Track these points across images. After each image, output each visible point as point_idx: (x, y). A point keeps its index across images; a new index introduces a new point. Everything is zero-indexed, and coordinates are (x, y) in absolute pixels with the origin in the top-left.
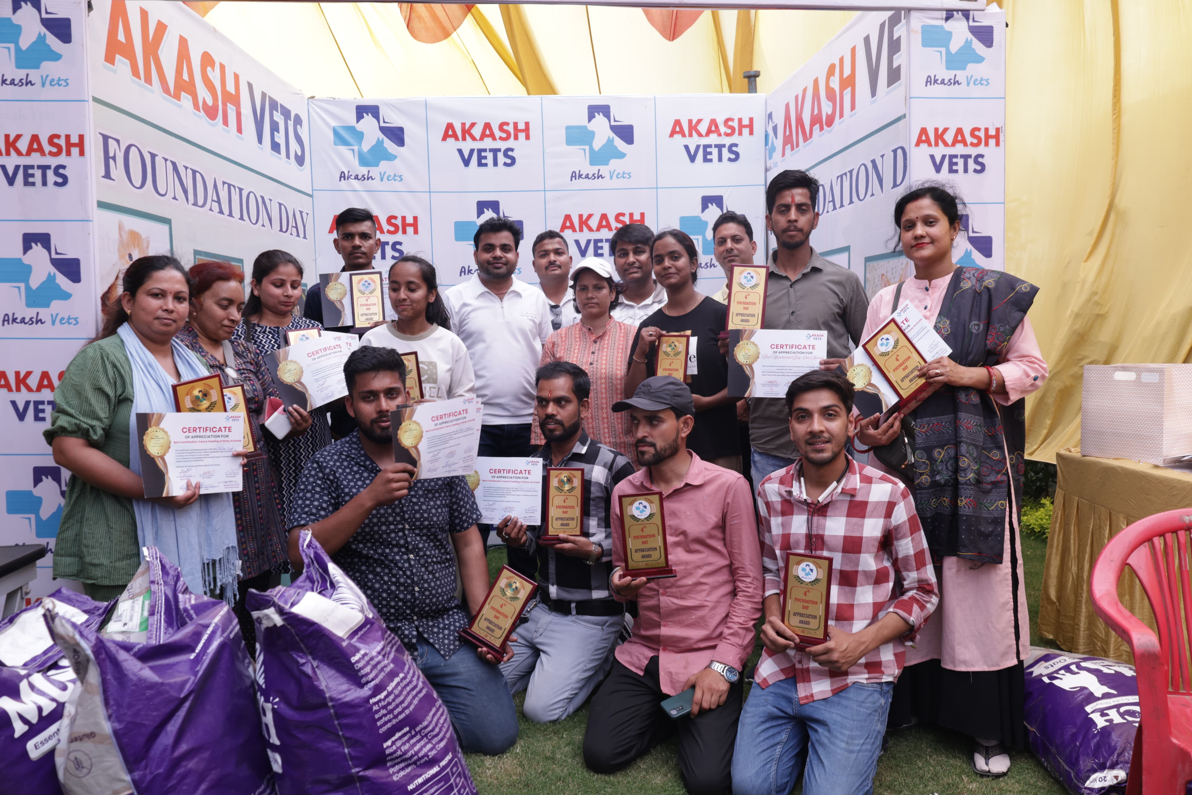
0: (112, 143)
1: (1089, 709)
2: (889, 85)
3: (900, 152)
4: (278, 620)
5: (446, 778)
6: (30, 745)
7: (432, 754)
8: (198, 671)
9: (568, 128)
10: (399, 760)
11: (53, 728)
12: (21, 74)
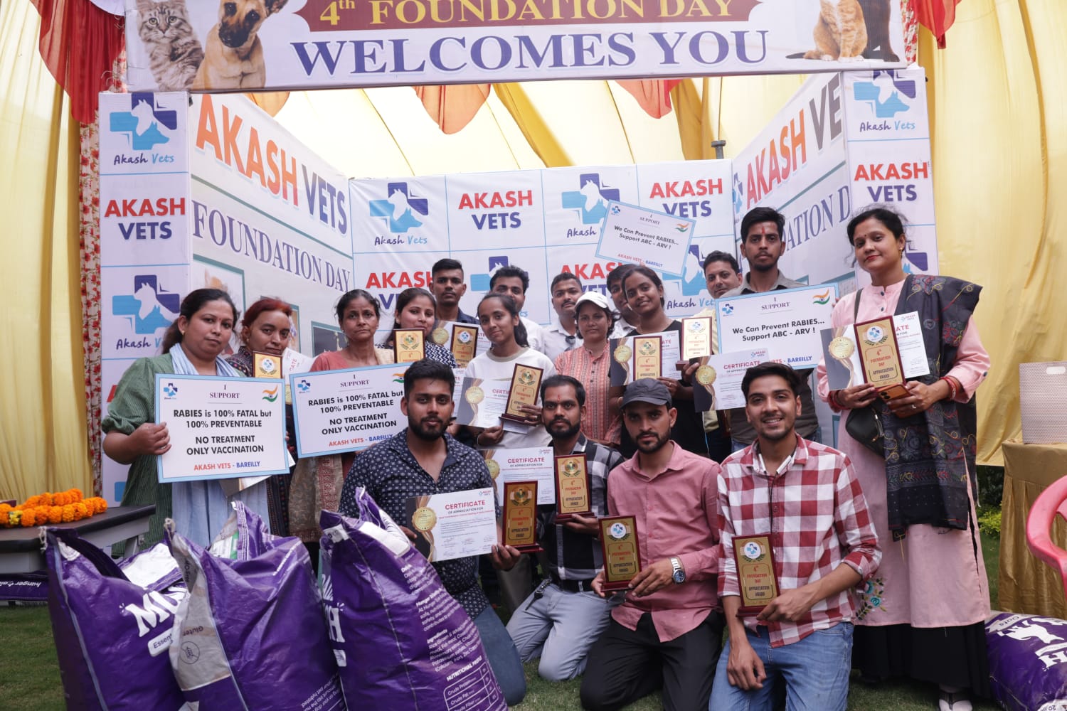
0: (201, 209)
1: (1038, 653)
2: (832, 138)
3: (844, 190)
4: (345, 535)
5: (478, 675)
6: (151, 644)
7: (466, 654)
8: (279, 585)
9: (564, 194)
10: (439, 655)
11: (167, 633)
12: (137, 154)
